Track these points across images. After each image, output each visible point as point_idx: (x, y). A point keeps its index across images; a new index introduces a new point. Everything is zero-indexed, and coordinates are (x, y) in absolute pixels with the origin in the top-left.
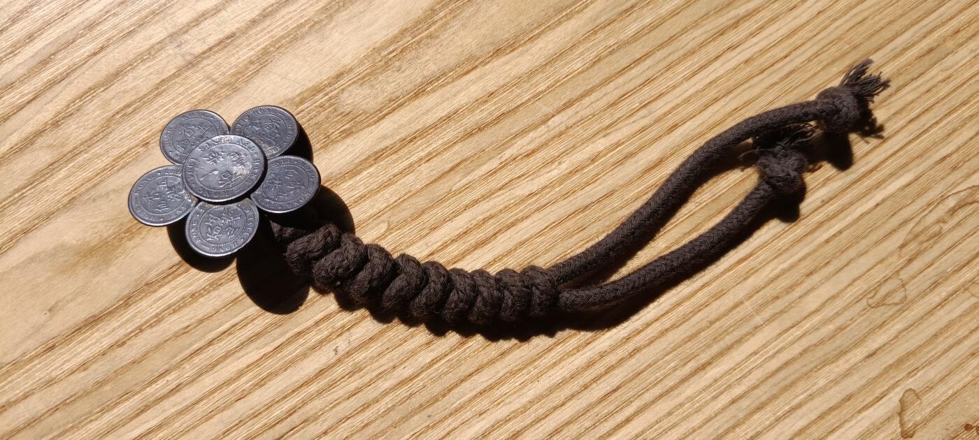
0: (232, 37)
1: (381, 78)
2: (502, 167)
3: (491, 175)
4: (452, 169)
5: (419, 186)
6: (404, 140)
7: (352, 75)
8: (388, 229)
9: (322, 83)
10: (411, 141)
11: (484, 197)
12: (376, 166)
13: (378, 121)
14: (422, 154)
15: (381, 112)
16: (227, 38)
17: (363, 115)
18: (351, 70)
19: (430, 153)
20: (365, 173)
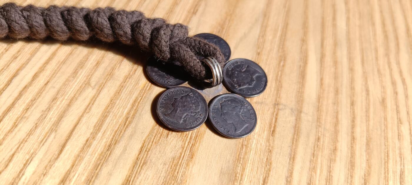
0: (272, 133)
1: (163, 174)
2: (20, 172)
3: (28, 160)
4: (64, 146)
5: (84, 120)
6: (115, 144)
7: (184, 161)
8: (89, 82)
9: (200, 143)
10: (110, 146)
11: (24, 141)
12: (124, 115)
13: (143, 144)
14: (95, 143)
15: (146, 151)
16: (274, 131)
17: (157, 141)
18: (187, 165)
19: (89, 146)
20: (129, 106)
